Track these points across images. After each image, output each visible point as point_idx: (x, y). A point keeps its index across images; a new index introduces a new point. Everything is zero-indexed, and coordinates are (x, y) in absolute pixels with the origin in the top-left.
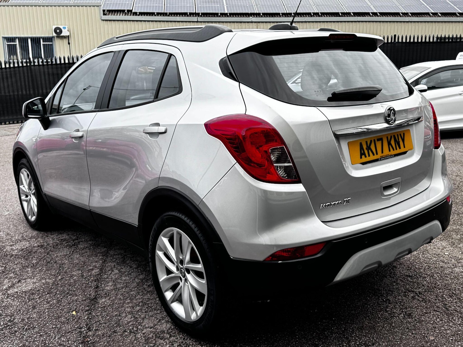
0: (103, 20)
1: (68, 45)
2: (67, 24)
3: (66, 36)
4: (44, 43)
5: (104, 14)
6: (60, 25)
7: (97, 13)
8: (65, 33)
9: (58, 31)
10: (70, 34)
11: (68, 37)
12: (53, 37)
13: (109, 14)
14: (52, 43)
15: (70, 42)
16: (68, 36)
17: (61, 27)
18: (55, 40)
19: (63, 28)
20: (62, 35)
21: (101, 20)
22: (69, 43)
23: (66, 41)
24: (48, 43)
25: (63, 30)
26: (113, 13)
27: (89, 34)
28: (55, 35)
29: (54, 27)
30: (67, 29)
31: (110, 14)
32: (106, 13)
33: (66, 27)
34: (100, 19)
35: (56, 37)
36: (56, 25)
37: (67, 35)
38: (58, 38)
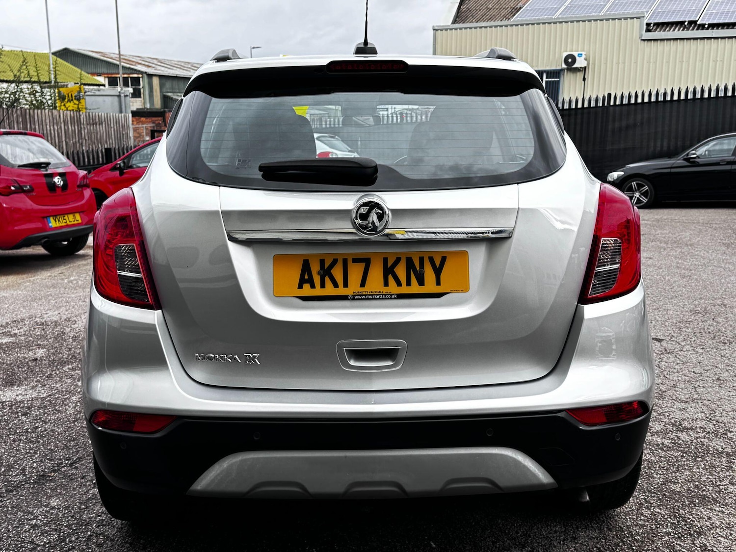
0: (644, 40)
1: (583, 82)
2: (585, 50)
3: (581, 68)
4: (547, 80)
5: (648, 30)
6: (575, 51)
7: (636, 28)
8: (580, 63)
9: (570, 60)
10: (588, 64)
11: (585, 69)
12: (562, 70)
13: (655, 30)
14: (558, 79)
15: (586, 77)
16: (585, 67)
17: (575, 54)
18: (564, 75)
19: (578, 56)
20: (575, 66)
21: (640, 40)
22: (584, 79)
23: (580, 75)
24: (553, 79)
25: (577, 58)
26: (664, 28)
27: (618, 63)
28: (564, 66)
29: (565, 54)
30: (584, 56)
31: (658, 30)
32: (651, 28)
33: (584, 53)
34: (640, 38)
35: (566, 70)
36: (569, 51)
37: (583, 66)
38: (569, 72)
